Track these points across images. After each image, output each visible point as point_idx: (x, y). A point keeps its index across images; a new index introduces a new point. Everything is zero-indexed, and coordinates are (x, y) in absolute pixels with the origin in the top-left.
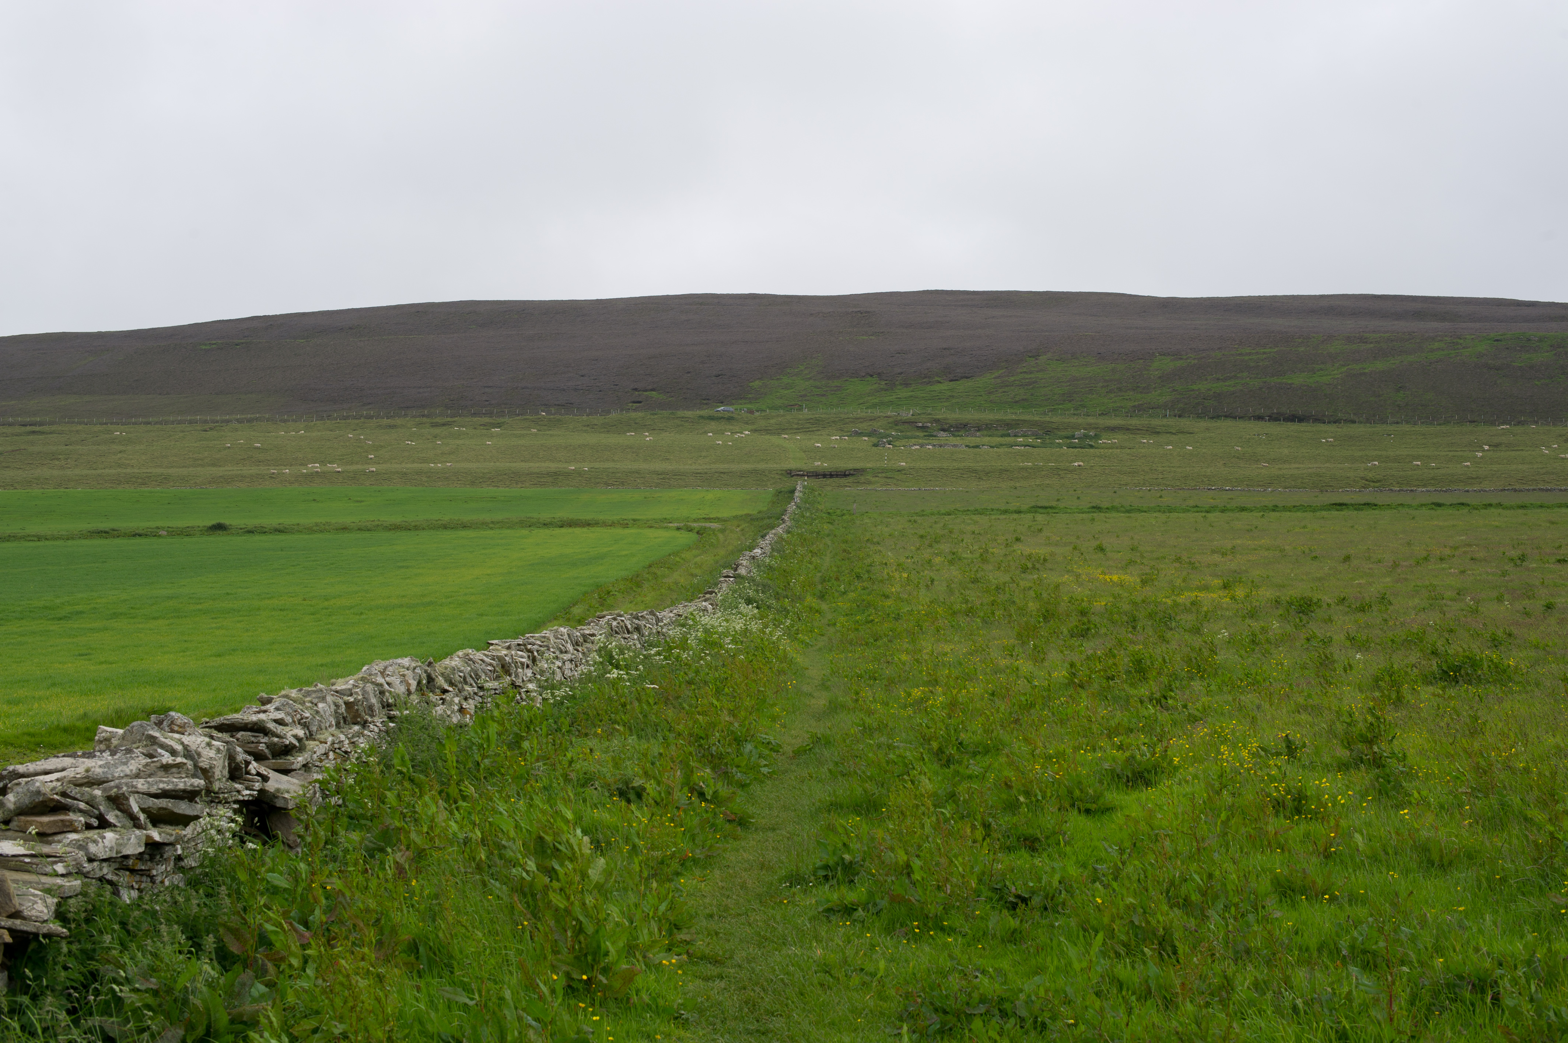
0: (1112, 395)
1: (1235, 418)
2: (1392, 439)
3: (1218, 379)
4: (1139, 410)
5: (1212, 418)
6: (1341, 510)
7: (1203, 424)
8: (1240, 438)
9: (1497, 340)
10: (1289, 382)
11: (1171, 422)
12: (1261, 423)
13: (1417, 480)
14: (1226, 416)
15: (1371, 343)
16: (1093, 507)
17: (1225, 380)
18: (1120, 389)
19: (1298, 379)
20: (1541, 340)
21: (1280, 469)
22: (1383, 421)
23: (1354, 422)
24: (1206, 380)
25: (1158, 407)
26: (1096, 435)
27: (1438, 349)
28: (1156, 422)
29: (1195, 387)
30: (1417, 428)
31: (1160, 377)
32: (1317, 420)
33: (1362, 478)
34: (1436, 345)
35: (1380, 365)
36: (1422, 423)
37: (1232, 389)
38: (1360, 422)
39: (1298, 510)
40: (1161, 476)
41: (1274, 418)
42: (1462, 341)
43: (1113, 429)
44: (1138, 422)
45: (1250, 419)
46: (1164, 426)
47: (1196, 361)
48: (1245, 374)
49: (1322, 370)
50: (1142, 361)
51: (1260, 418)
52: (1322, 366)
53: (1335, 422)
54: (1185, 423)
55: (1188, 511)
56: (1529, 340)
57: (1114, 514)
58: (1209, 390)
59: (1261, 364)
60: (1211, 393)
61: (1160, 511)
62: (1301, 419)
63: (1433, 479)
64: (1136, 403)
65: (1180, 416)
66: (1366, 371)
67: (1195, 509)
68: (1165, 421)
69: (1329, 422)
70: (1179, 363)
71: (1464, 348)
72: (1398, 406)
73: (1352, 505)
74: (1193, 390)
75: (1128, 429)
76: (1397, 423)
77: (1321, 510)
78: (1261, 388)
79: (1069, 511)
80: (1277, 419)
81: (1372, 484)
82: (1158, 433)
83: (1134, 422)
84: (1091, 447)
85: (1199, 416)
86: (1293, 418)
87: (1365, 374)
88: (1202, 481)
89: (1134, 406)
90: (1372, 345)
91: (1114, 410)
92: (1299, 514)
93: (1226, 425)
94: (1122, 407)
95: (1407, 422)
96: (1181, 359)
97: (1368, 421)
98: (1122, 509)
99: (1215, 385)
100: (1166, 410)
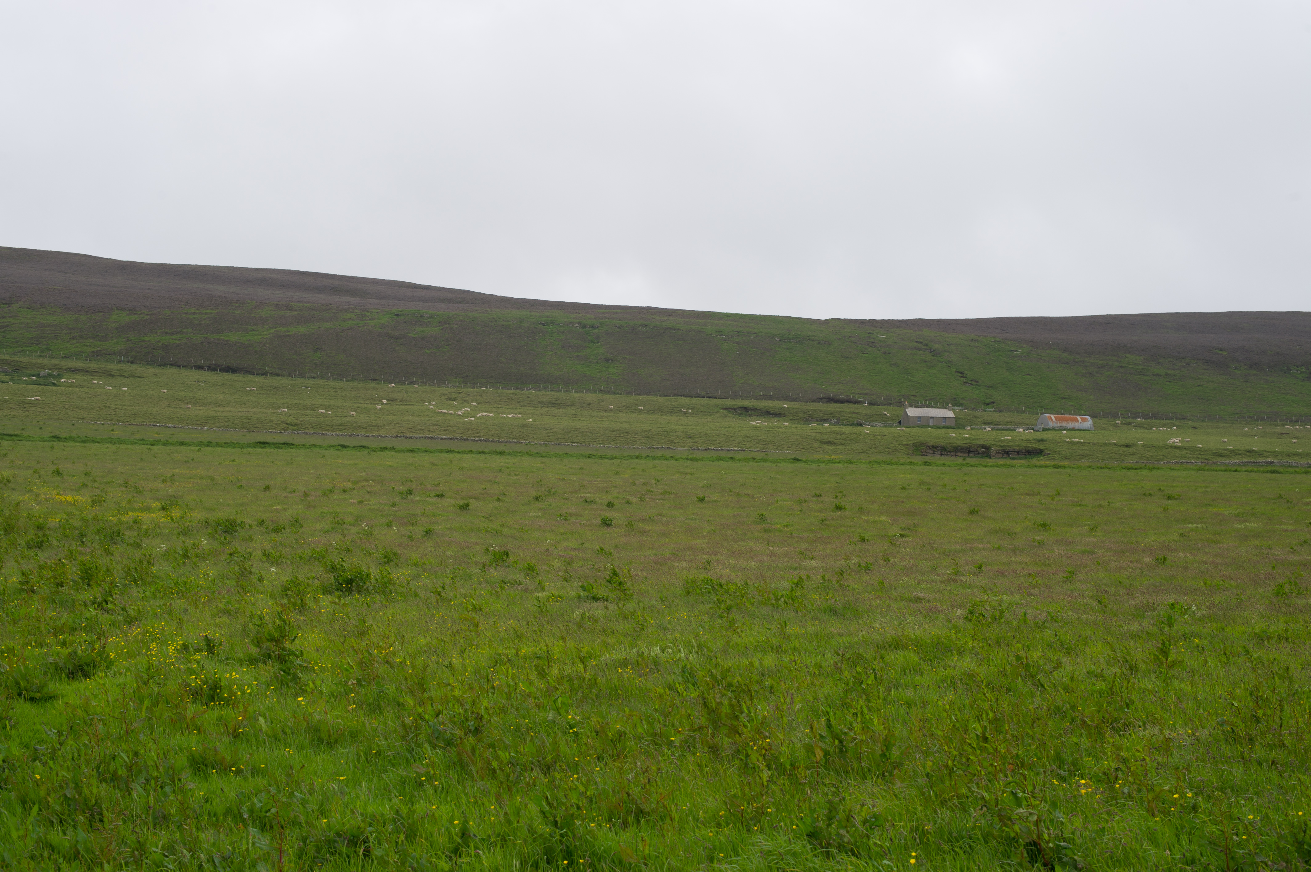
0: (75, 341)
1: (179, 366)
2: (309, 390)
3: (166, 333)
4: (97, 355)
5: (160, 365)
6: (265, 448)
7: (152, 370)
8: (183, 383)
9: (397, 315)
10: (227, 339)
11: (125, 367)
12: (201, 372)
13: (328, 425)
14: (172, 365)
15: (296, 310)
16: (54, 437)
17: (172, 334)
18: (82, 337)
19: (233, 337)
20: (431, 317)
21: (215, 411)
22: (302, 376)
23: (278, 375)
24: (156, 333)
25: (114, 354)
26: (58, 375)
27: (350, 319)
28: (111, 366)
29: (146, 338)
30: (329, 383)
31: (117, 329)
32: (248, 372)
33: (283, 422)
34: (348, 316)
35: (302, 330)
36: (334, 379)
37: (178, 342)
38: (284, 376)
39: (229, 446)
40: (113, 413)
41: (212, 369)
42: (369, 314)
43: (74, 371)
44: (96, 366)
45: (192, 368)
46: (118, 370)
47: (148, 317)
48: (190, 330)
49: (253, 330)
50: (101, 314)
51: (200, 368)
52: (254, 327)
53: (263, 375)
54: (137, 368)
55: (136, 443)
56: (422, 316)
57: (71, 444)
58: (158, 341)
59: (203, 322)
60: (160, 344)
61: (111, 442)
62: (234, 371)
63: (340, 425)
64: (95, 350)
65: (132, 363)
66: (290, 333)
67: (141, 442)
68: (119, 366)
69: (258, 374)
70: (133, 318)
71: (370, 319)
72: (315, 364)
73: (273, 444)
74: (145, 341)
75: (87, 371)
76: (314, 378)
77: (248, 447)
78: (202, 343)
79: (32, 439)
80: (214, 370)
81: (291, 427)
82: (113, 376)
83: (93, 365)
84: (54, 384)
85: (149, 363)
86: (228, 369)
87: (289, 336)
88: (149, 418)
89: (93, 352)
90: (296, 313)
91: (75, 354)
92: (229, 450)
93: (171, 372)
94: (82, 352)
95: (322, 378)
96: (136, 314)
97: (290, 375)
98: (79, 439)
99: (163, 338)
100: (120, 357)
